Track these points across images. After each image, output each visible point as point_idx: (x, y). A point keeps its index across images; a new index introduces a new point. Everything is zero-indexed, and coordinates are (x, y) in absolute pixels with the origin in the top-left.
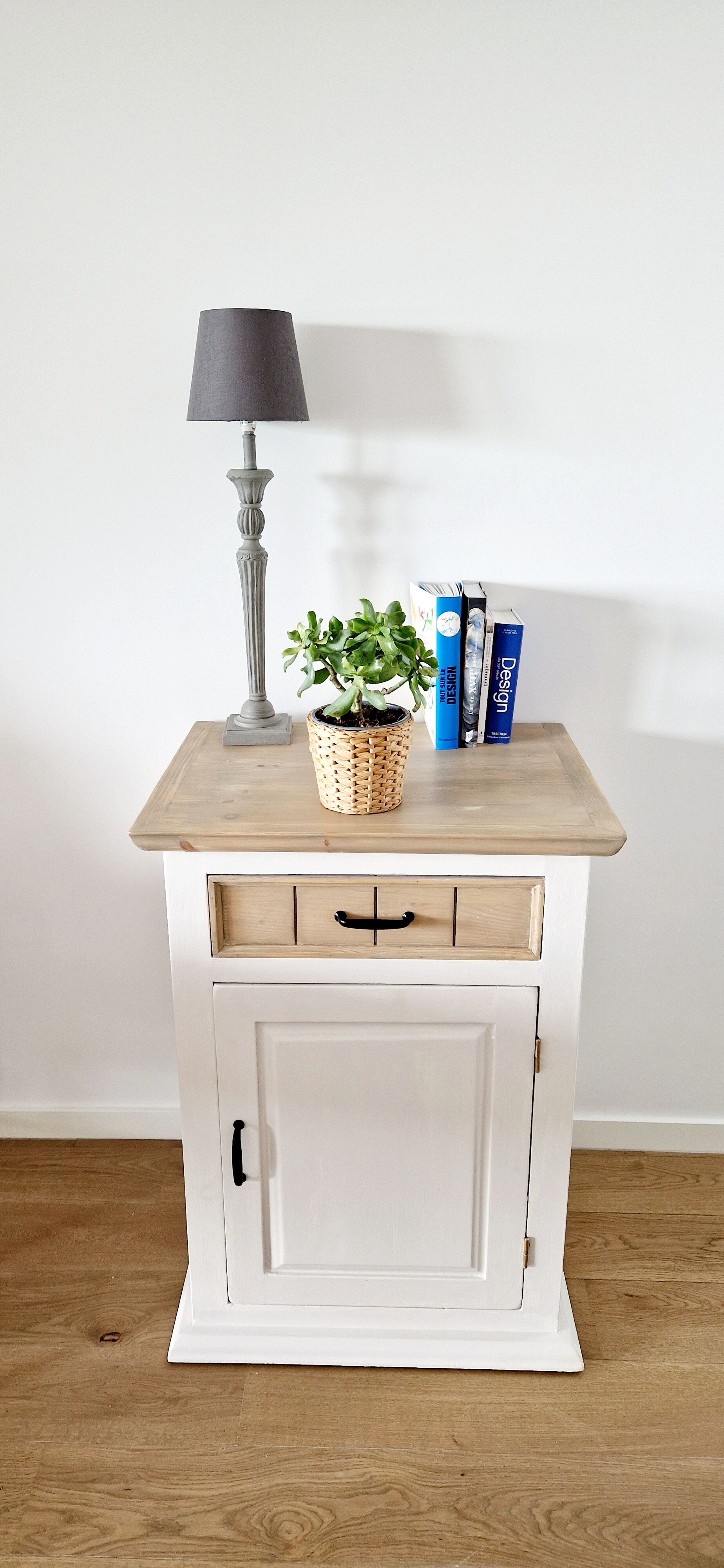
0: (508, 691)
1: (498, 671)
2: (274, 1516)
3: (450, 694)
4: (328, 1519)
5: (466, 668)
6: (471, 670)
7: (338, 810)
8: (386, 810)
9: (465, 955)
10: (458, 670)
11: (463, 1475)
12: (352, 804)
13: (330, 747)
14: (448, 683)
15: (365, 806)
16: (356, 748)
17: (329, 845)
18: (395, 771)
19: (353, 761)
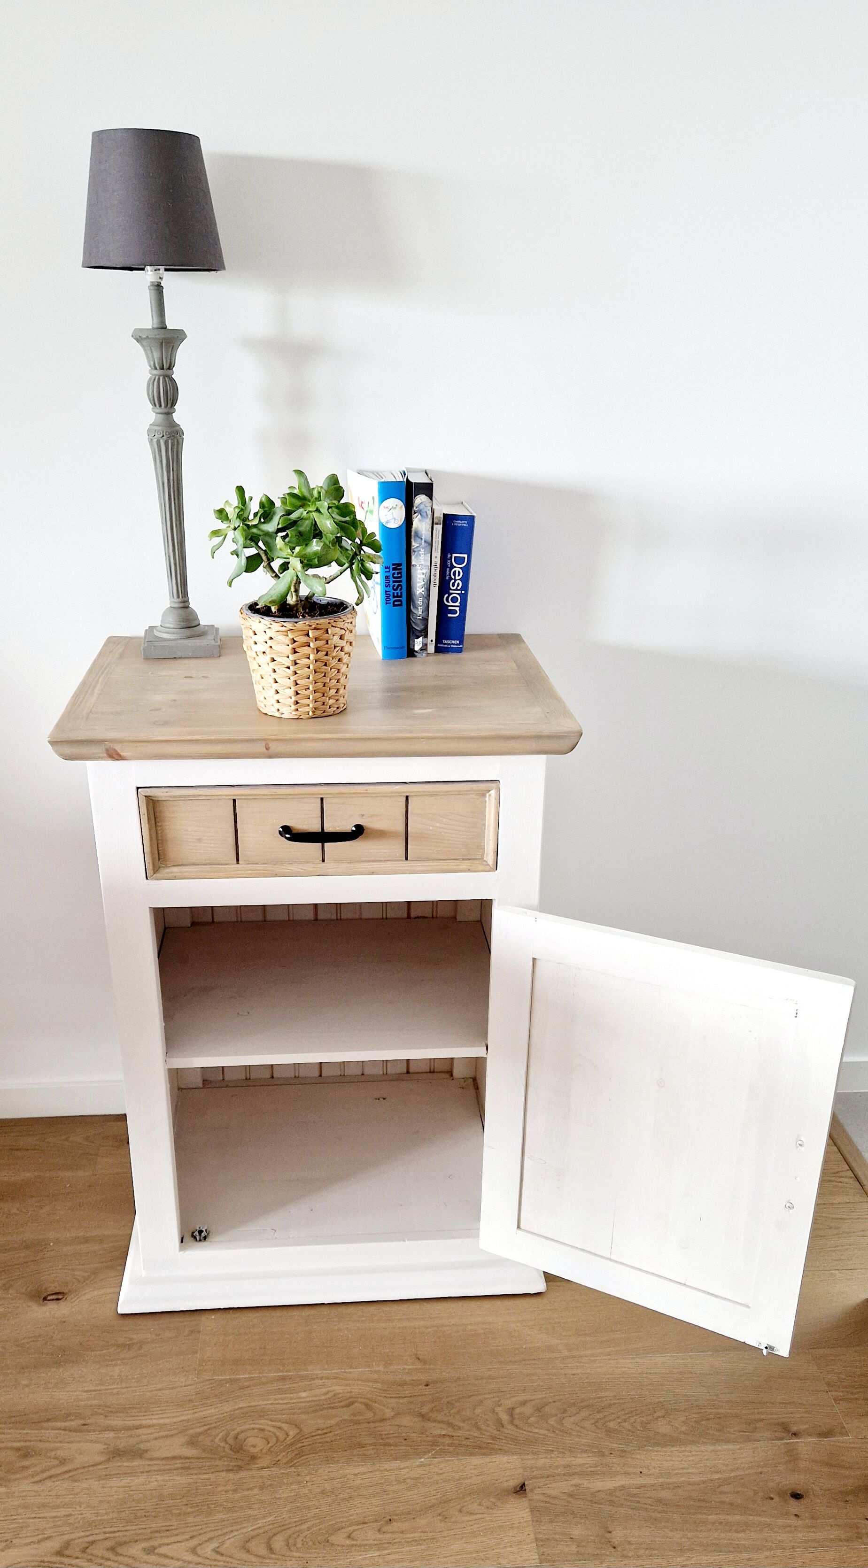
0: (459, 592)
1: (448, 569)
2: (238, 1434)
3: (396, 595)
4: (293, 1432)
5: (413, 565)
6: (418, 567)
7: (277, 714)
8: (330, 714)
9: (418, 869)
10: (404, 567)
11: (427, 1385)
12: (293, 707)
13: (266, 642)
14: (394, 582)
15: (307, 709)
16: (295, 642)
17: (270, 750)
18: (338, 670)
19: (292, 657)
